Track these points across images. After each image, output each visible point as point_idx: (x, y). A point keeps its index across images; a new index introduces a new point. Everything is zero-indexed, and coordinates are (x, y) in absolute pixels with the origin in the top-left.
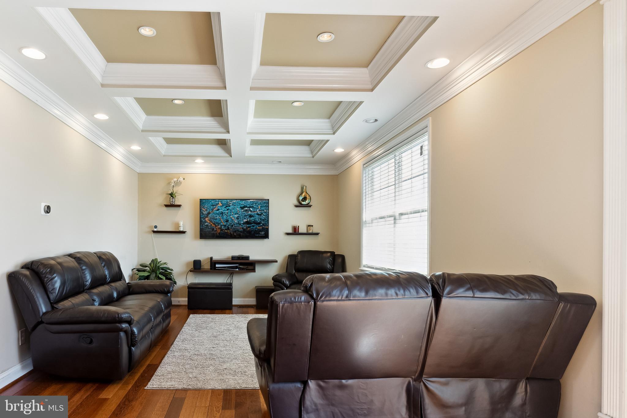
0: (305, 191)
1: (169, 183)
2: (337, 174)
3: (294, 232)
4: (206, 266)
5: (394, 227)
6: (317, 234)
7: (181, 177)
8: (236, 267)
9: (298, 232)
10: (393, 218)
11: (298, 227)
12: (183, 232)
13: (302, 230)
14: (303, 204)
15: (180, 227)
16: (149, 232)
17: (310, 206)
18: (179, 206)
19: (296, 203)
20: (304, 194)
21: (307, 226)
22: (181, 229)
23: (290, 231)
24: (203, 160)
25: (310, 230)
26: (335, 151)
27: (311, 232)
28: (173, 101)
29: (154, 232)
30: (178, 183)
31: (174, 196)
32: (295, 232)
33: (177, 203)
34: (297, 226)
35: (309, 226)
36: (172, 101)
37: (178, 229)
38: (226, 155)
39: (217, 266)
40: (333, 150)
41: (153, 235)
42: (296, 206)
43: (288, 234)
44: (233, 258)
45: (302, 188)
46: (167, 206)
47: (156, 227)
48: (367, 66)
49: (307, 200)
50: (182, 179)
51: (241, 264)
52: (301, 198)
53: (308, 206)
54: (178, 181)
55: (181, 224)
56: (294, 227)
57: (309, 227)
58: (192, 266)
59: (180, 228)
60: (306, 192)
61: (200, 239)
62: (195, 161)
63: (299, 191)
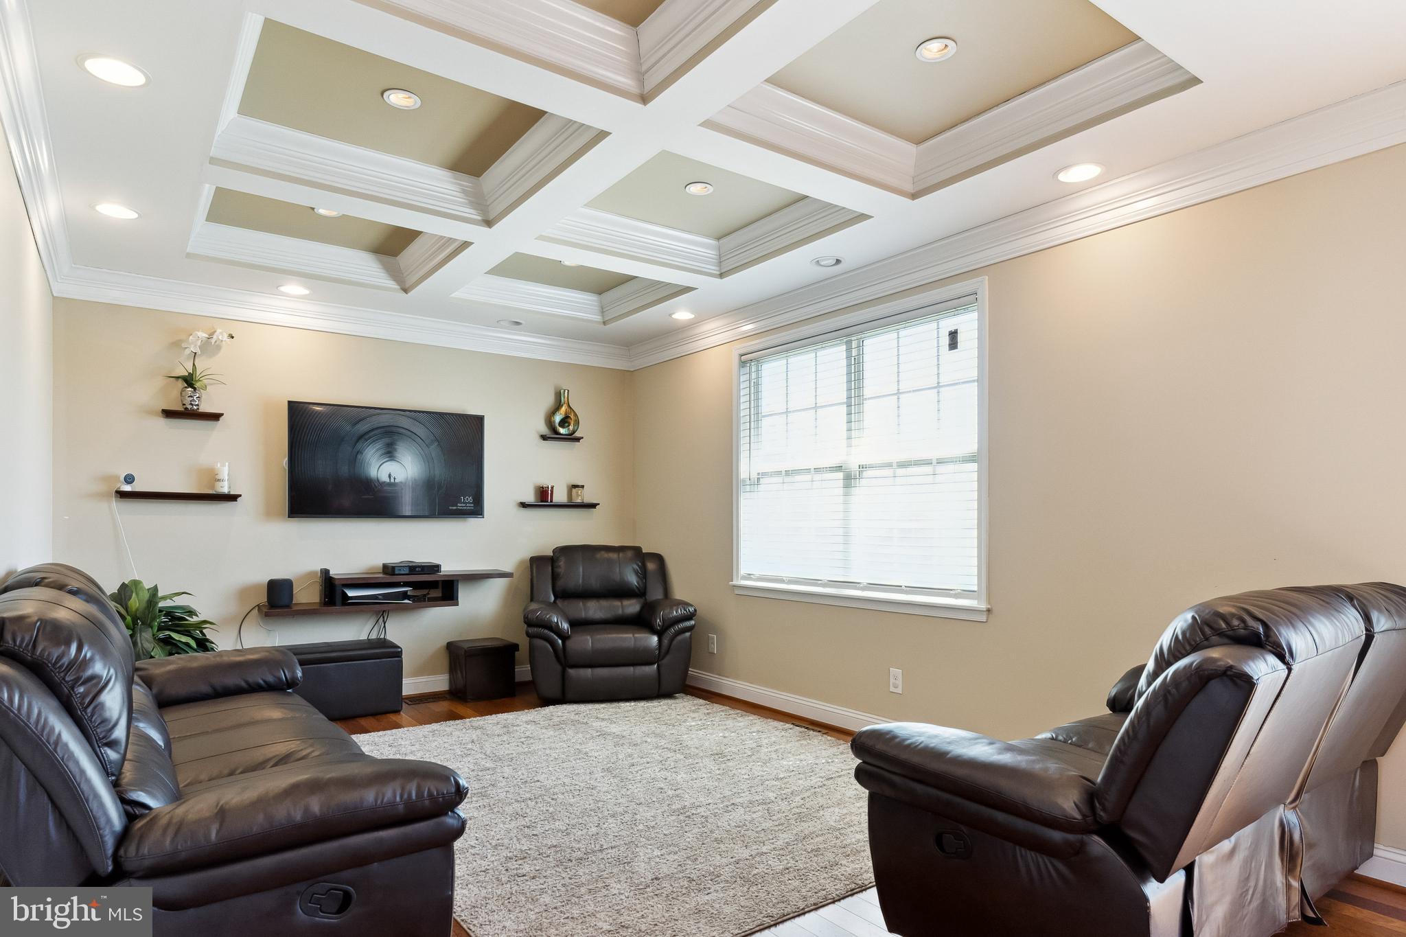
0: (566, 402)
1: (177, 345)
2: (632, 370)
3: (542, 502)
4: (306, 595)
5: (846, 495)
6: (593, 506)
7: (219, 331)
8: (405, 595)
9: (551, 501)
10: (840, 475)
11: (552, 488)
12: (233, 498)
13: (560, 496)
14: (560, 434)
15: (219, 480)
16: (102, 496)
17: (578, 439)
18: (216, 417)
19: (544, 430)
20: (564, 409)
21: (568, 486)
22: (225, 489)
23: (530, 498)
24: (308, 288)
25: (578, 495)
26: (673, 316)
27: (579, 500)
28: (386, 94)
29: (122, 495)
30: (210, 347)
31: (197, 385)
32: (544, 498)
33: (205, 408)
34: (550, 486)
35: (575, 486)
36: (382, 94)
37: (213, 487)
38: (392, 284)
39: (351, 593)
40: (670, 315)
41: (116, 505)
42: (544, 438)
43: (524, 505)
44: (388, 569)
45: (558, 395)
46: (168, 414)
47: (129, 479)
48: (919, 142)
49: (572, 424)
50: (225, 337)
51: (416, 585)
52: (558, 418)
53: (572, 438)
54: (213, 341)
55: (224, 473)
56: (543, 487)
57: (574, 491)
58: (263, 599)
59: (220, 484)
60: (569, 406)
61: (289, 517)
62: (282, 289)
63: (550, 401)
